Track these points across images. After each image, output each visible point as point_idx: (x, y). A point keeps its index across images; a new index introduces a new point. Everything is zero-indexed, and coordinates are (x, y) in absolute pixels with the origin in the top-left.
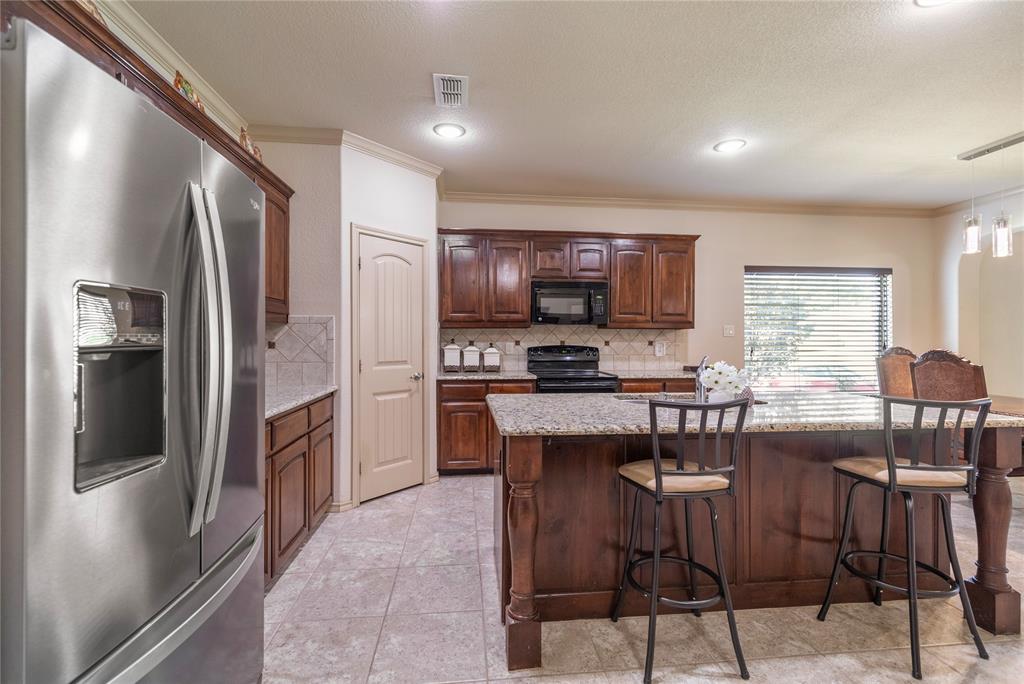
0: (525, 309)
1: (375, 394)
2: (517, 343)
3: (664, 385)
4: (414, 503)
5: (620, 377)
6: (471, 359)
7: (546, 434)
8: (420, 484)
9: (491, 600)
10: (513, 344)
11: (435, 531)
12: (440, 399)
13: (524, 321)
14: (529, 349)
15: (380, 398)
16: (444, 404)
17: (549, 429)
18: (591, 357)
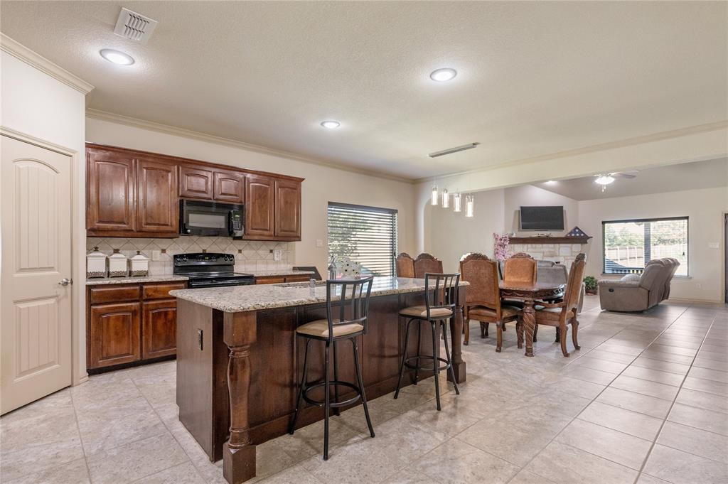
0: (174, 223)
1: (16, 302)
2: (164, 251)
3: (285, 279)
4: (71, 402)
5: (255, 275)
6: (118, 265)
7: (261, 308)
8: (69, 387)
9: (194, 451)
10: (159, 252)
11: (110, 420)
12: (90, 303)
13: (172, 232)
14: (175, 257)
15: (22, 306)
16: (93, 307)
17: (263, 304)
18: (228, 262)
